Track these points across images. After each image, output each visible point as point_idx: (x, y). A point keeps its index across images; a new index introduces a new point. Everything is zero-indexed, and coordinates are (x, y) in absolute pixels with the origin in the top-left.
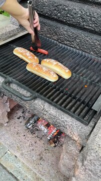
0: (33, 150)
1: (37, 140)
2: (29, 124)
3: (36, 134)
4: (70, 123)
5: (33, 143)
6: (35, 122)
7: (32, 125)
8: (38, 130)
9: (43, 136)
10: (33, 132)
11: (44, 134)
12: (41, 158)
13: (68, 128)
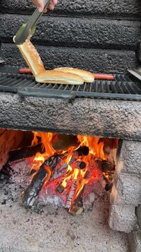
2: (29, 199)
3: (46, 212)
4: (133, 110)
5: (48, 223)
6: (38, 192)
9: (57, 209)
11: (57, 207)
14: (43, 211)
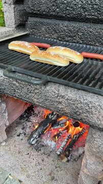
0: (41, 169)
1: (45, 157)
2: (32, 139)
3: (42, 151)
4: (97, 104)
5: (40, 161)
6: (40, 136)
7: (35, 140)
8: (43, 146)
9: (51, 152)
10: (37, 149)
11: (51, 150)
12: (53, 179)
13: (94, 112)
14: (40, 150)
